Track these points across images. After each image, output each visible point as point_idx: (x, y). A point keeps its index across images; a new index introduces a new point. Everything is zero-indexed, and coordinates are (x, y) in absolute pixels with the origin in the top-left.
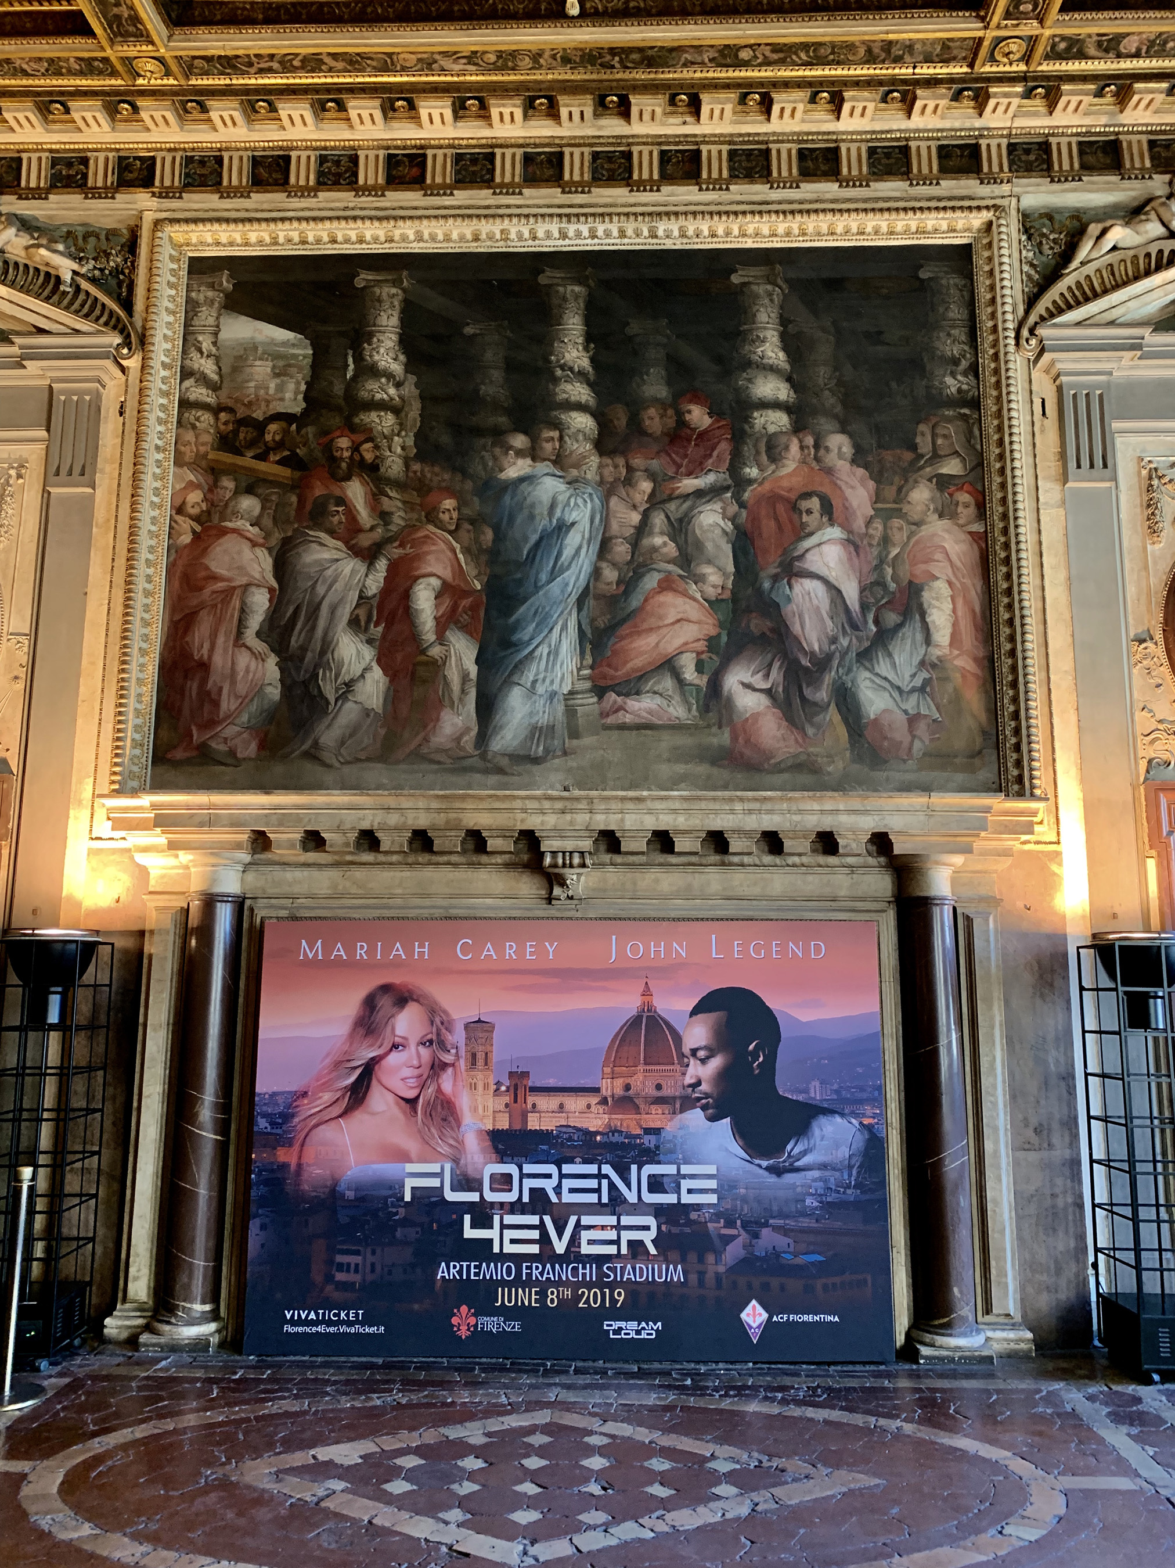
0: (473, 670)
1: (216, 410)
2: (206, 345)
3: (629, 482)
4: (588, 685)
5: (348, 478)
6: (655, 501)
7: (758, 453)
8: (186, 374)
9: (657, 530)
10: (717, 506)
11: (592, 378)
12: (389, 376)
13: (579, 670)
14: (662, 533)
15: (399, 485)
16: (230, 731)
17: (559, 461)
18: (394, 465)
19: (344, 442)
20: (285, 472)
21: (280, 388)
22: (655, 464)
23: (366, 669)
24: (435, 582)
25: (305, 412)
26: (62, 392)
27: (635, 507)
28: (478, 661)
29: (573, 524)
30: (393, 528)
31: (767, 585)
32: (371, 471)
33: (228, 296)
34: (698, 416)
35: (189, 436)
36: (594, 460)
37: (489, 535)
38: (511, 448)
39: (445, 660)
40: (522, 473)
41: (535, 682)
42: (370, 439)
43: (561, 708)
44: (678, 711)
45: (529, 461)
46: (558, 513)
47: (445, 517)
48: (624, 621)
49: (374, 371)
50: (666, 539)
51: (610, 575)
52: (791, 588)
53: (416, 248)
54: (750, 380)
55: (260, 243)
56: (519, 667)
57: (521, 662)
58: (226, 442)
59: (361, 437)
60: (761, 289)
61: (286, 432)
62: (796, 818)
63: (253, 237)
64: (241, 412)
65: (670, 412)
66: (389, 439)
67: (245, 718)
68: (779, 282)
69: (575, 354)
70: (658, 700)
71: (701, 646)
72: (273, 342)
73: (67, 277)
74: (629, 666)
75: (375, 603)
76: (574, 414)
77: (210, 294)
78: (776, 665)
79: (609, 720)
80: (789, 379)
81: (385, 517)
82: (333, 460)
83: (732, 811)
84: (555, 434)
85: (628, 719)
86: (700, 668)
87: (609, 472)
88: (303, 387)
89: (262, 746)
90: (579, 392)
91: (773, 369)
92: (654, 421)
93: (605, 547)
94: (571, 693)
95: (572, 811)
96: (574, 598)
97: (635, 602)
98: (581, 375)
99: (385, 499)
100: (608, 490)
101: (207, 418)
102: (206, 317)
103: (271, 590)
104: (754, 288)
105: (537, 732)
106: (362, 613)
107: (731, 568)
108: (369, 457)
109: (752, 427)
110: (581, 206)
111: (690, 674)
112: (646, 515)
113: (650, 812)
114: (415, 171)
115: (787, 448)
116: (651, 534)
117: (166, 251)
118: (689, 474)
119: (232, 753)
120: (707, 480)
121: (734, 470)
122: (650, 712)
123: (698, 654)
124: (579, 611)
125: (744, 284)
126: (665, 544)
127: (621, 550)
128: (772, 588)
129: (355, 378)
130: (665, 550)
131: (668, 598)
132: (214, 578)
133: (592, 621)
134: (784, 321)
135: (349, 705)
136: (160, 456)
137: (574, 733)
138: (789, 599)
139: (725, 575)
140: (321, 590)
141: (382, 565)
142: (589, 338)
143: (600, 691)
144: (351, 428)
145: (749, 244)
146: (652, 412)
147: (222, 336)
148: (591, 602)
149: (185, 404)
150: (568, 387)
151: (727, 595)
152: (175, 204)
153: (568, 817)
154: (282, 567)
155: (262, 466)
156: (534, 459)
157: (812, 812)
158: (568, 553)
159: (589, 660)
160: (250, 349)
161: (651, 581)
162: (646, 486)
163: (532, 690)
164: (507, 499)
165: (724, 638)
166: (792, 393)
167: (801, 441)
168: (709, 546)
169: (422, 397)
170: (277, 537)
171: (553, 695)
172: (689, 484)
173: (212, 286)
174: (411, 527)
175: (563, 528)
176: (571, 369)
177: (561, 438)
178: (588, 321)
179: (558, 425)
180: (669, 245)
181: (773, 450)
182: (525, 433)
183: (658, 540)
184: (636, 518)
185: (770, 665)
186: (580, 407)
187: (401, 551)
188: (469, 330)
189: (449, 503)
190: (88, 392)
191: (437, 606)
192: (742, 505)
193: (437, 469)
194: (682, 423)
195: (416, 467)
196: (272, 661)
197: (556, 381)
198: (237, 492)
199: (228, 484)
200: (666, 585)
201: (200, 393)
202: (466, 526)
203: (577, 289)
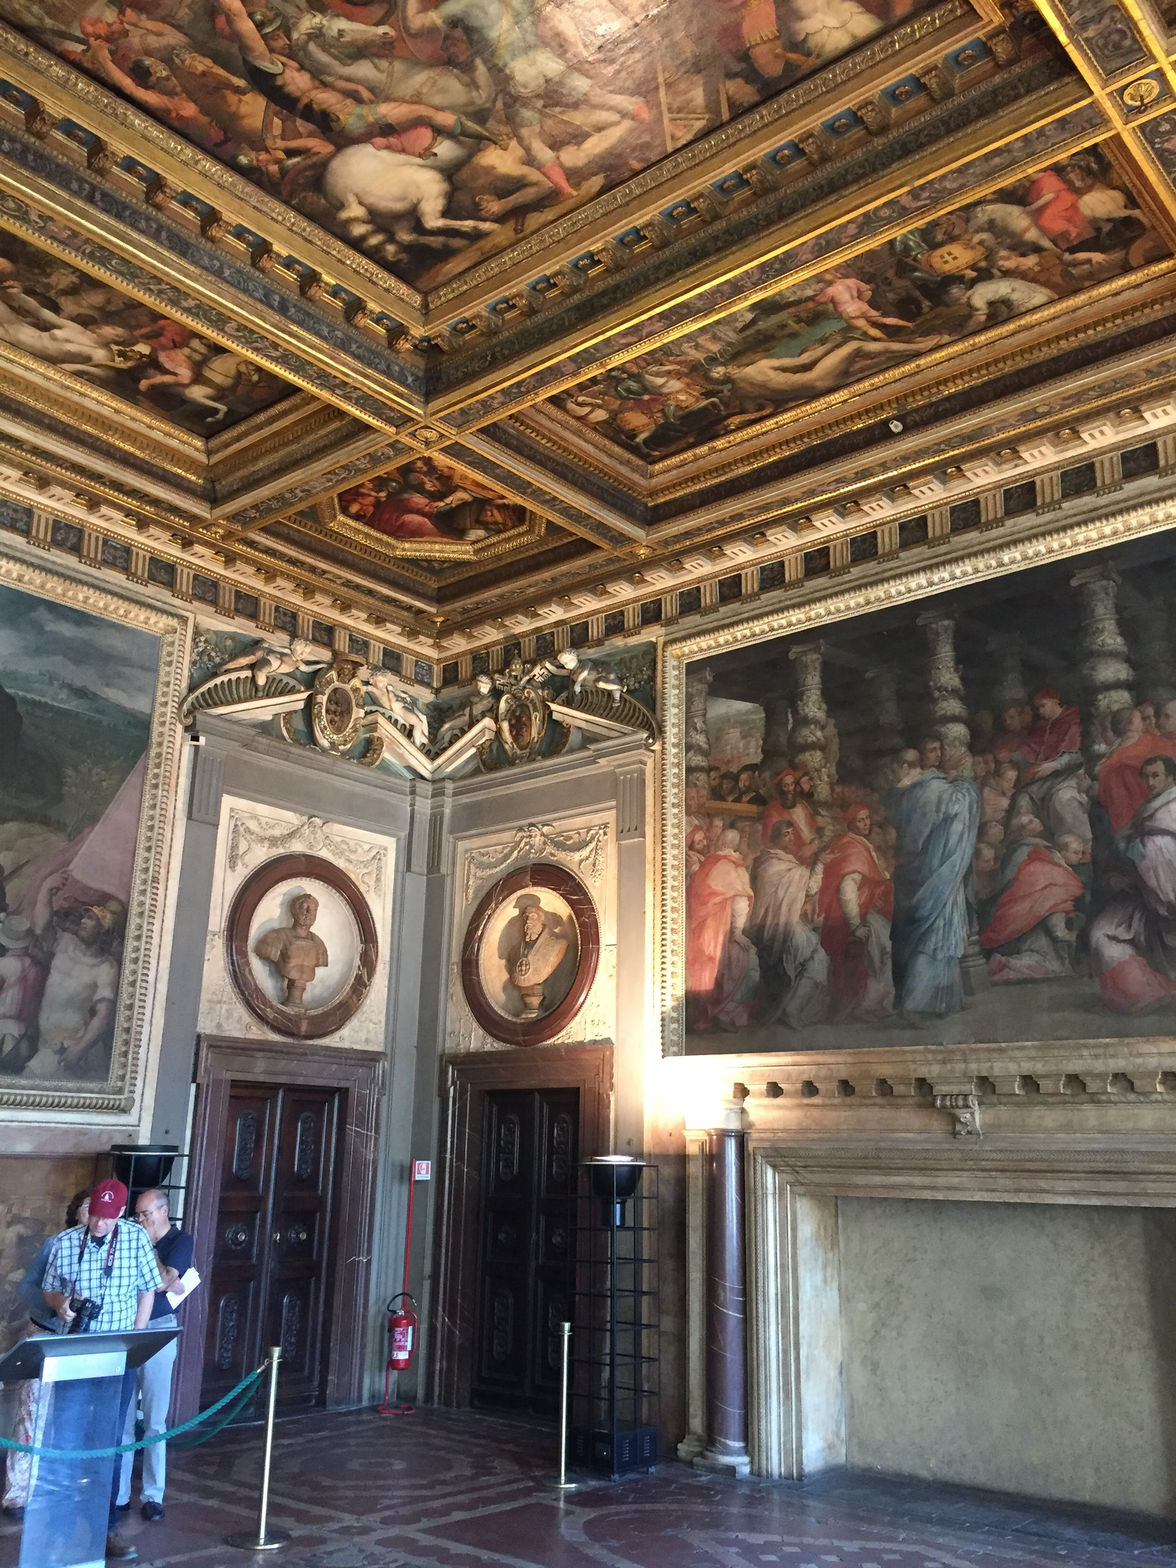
0: (888, 944)
1: (708, 770)
2: (699, 725)
3: (998, 773)
4: (977, 949)
5: (793, 806)
6: (1020, 786)
7: (1104, 730)
8: (689, 748)
9: (1023, 810)
10: (1073, 782)
11: (962, 692)
12: (816, 722)
13: (969, 937)
14: (1028, 813)
15: (827, 805)
16: (730, 1006)
17: (941, 766)
18: (823, 791)
19: (789, 779)
20: (754, 808)
21: (746, 747)
22: (1017, 756)
23: (815, 951)
24: (857, 877)
25: (763, 761)
26: (621, 774)
27: (1004, 794)
28: (892, 936)
29: (956, 816)
30: (825, 839)
31: (1122, 846)
32: (808, 797)
33: (710, 686)
34: (1051, 708)
35: (693, 793)
36: (969, 760)
37: (893, 834)
38: (905, 762)
39: (868, 938)
40: (915, 780)
41: (935, 950)
42: (806, 774)
43: (957, 970)
44: (1053, 965)
45: (919, 770)
46: (943, 809)
47: (861, 825)
48: (1003, 890)
49: (805, 721)
50: (1031, 817)
51: (988, 853)
52: (1144, 845)
53: (828, 620)
54: (1093, 669)
55: (727, 643)
56: (924, 937)
57: (924, 934)
58: (717, 794)
59: (799, 774)
60: (1096, 586)
61: (751, 778)
62: (1139, 1061)
63: (721, 640)
64: (723, 770)
65: (1028, 709)
66: (818, 771)
67: (738, 996)
68: (1114, 575)
69: (948, 676)
70: (1036, 957)
71: (1069, 906)
72: (739, 713)
73: (617, 696)
74: (1010, 929)
75: (817, 898)
76: (950, 726)
77: (700, 687)
78: (1137, 916)
79: (996, 978)
80: (1128, 660)
81: (819, 831)
82: (783, 793)
83: (1081, 1057)
84: (937, 744)
85: (1012, 975)
86: (1069, 925)
87: (981, 769)
88: (761, 742)
89: (751, 1016)
90: (953, 706)
91: (1113, 655)
92: (1014, 719)
93: (982, 832)
94: (964, 957)
95: (951, 1061)
96: (960, 878)
97: (1009, 874)
98: (954, 692)
99: (819, 818)
100: (981, 782)
101: (703, 776)
102: (698, 704)
103: (749, 898)
104: (1092, 586)
105: (940, 992)
106: (809, 908)
107: (1089, 835)
108: (806, 787)
109: (1097, 709)
110: (945, 554)
111: (1061, 932)
112: (1014, 799)
113: (1012, 1059)
114: (823, 561)
115: (1130, 722)
116: (1019, 813)
117: (671, 662)
118: (1046, 759)
119: (733, 1023)
120: (1065, 760)
121: (1085, 748)
122: (1030, 967)
123: (1067, 913)
124: (966, 886)
125: (1081, 585)
126: (1031, 821)
127: (996, 831)
128: (1127, 848)
129: (793, 728)
130: (1032, 826)
131: (1037, 867)
132: (715, 894)
133: (977, 894)
134: (1119, 609)
135: (804, 981)
136: (676, 811)
137: (969, 991)
138: (1143, 857)
139: (1085, 841)
140: (781, 893)
141: (820, 868)
142: (959, 660)
143: (987, 953)
144: (794, 767)
145: (1083, 550)
146: (1013, 712)
147: (709, 716)
148: (974, 878)
149: (690, 770)
150: (944, 704)
151: (1088, 858)
152: (675, 628)
153: (949, 1066)
154: (755, 879)
155: (738, 806)
156: (922, 768)
157: (1151, 1055)
158: (953, 840)
159: (976, 928)
160: (726, 721)
161: (1022, 854)
162: (1011, 775)
163: (934, 958)
164: (904, 802)
165: (1088, 898)
166: (1131, 672)
167: (1142, 713)
168: (1069, 818)
169: (839, 734)
170: (751, 857)
171: (950, 959)
172: (1048, 767)
173: (700, 681)
174: (838, 836)
175: (948, 820)
176: (946, 689)
177: (942, 747)
178: (956, 648)
179: (939, 737)
180: (1015, 568)
181: (1118, 725)
182: (915, 748)
183: (1025, 819)
184: (1005, 803)
185: (1131, 918)
186: (955, 719)
187: (832, 856)
188: (869, 675)
189: (863, 814)
190: (635, 771)
191: (859, 897)
192: (1094, 778)
193: (853, 788)
194: (1037, 716)
195: (838, 789)
196: (753, 950)
197: (935, 701)
198: (724, 829)
199: (718, 823)
200: (1035, 856)
201: (698, 760)
202: (876, 829)
203: (946, 623)
